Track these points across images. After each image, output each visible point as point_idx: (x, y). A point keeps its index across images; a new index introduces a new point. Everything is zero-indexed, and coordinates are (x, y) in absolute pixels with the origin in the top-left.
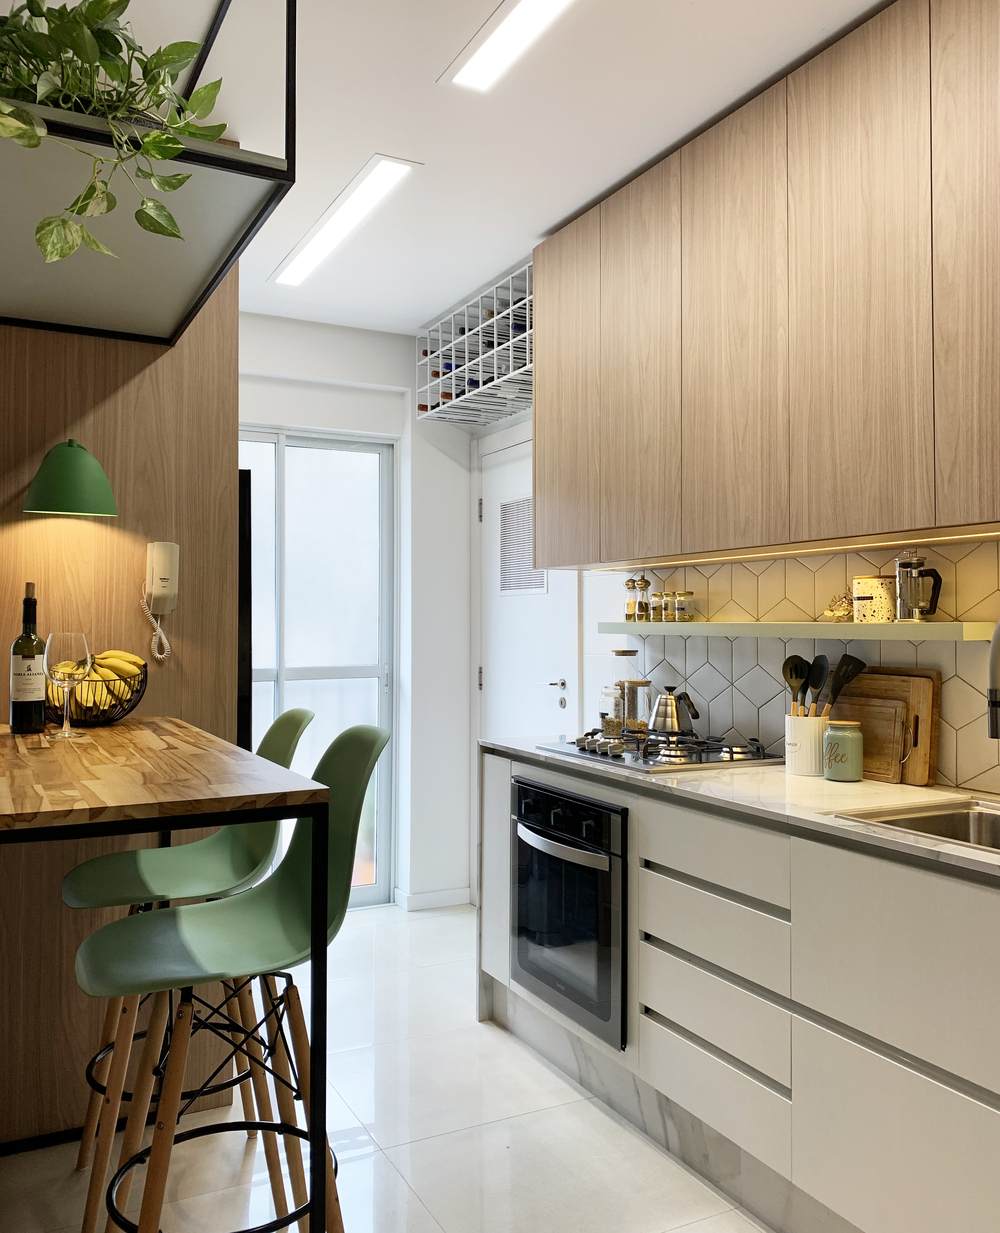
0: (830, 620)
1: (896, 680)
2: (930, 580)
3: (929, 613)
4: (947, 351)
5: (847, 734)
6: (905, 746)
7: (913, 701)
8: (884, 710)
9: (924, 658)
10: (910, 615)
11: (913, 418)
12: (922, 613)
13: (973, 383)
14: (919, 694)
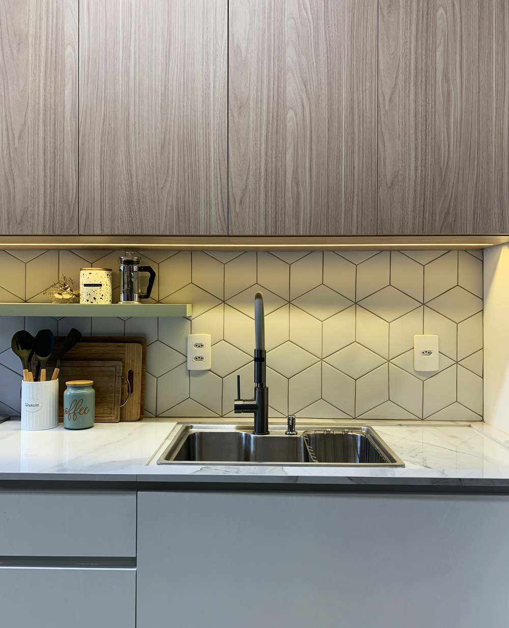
0: (59, 301)
1: (112, 347)
2: (148, 274)
3: (144, 297)
4: (240, 108)
5: (85, 391)
6: (122, 393)
7: (128, 361)
8: (106, 369)
9: (131, 329)
10: (129, 298)
11: (209, 151)
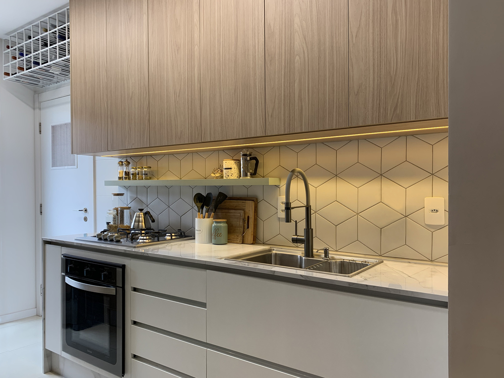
0: (213, 177)
1: (240, 202)
2: (254, 161)
3: (254, 174)
4: (271, 61)
5: (222, 225)
6: (244, 228)
7: (247, 210)
8: (236, 214)
9: (251, 193)
10: (246, 175)
11: (256, 89)
12: (251, 174)
13: (281, 75)
14: (249, 207)
